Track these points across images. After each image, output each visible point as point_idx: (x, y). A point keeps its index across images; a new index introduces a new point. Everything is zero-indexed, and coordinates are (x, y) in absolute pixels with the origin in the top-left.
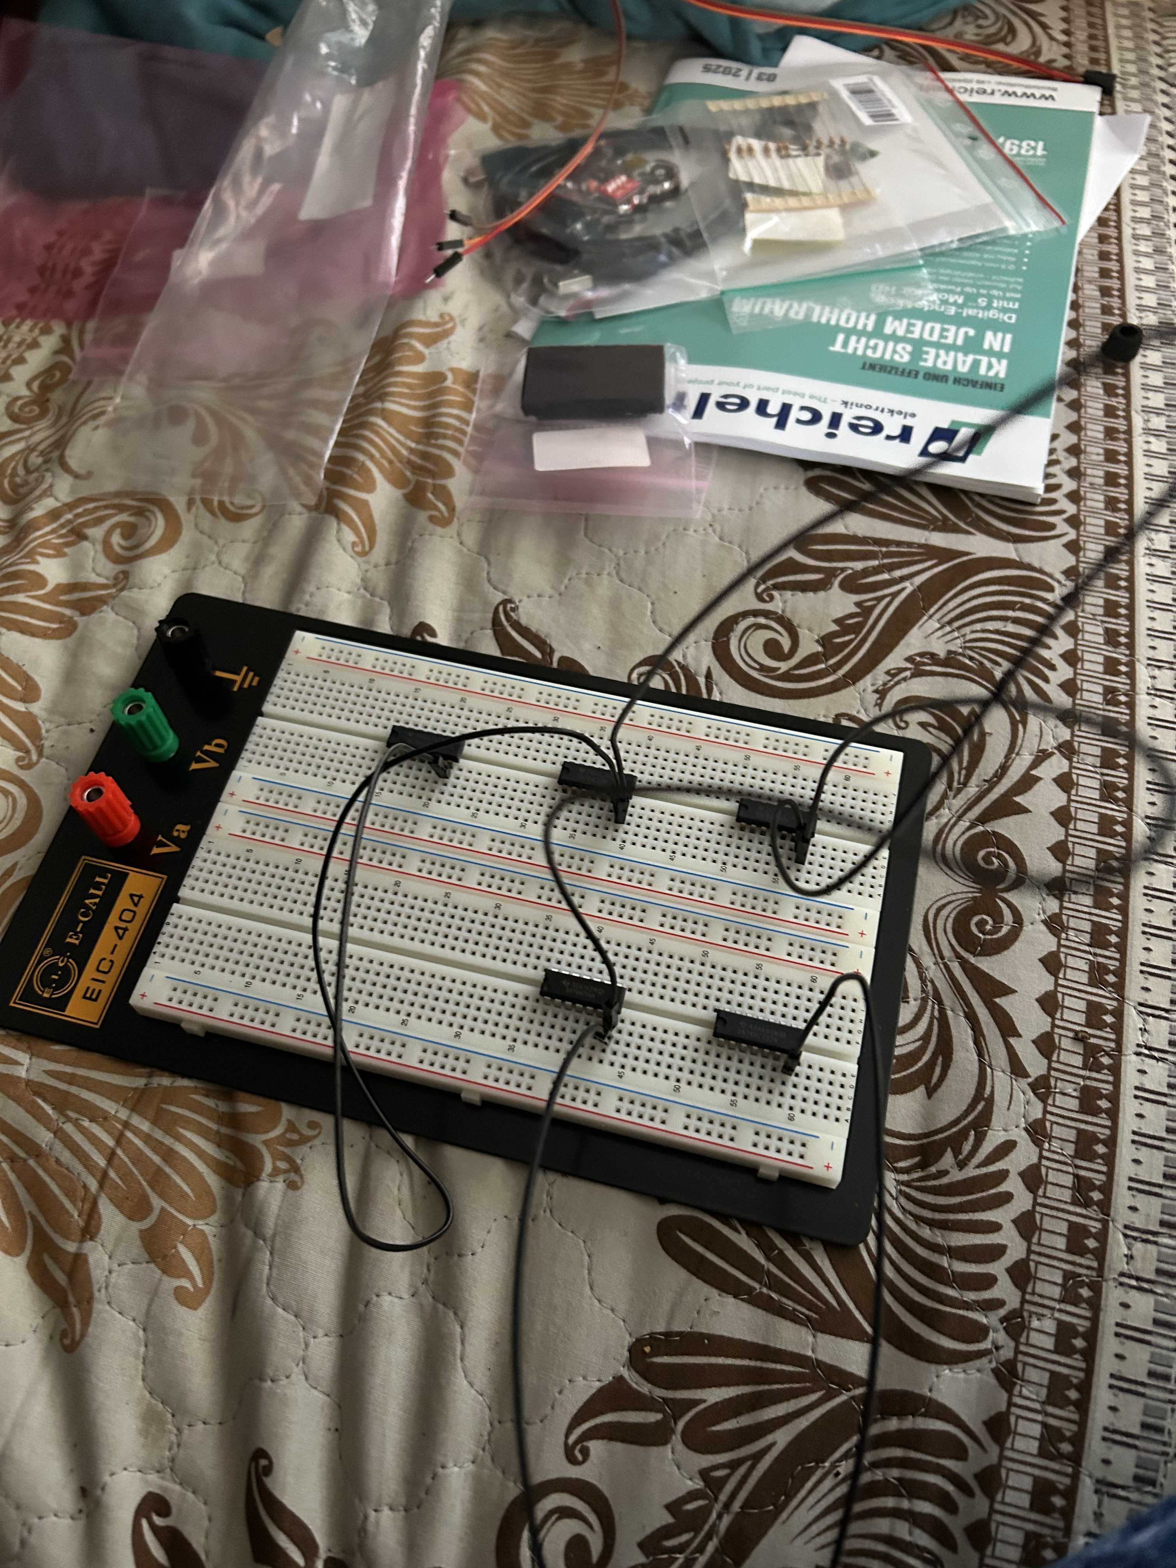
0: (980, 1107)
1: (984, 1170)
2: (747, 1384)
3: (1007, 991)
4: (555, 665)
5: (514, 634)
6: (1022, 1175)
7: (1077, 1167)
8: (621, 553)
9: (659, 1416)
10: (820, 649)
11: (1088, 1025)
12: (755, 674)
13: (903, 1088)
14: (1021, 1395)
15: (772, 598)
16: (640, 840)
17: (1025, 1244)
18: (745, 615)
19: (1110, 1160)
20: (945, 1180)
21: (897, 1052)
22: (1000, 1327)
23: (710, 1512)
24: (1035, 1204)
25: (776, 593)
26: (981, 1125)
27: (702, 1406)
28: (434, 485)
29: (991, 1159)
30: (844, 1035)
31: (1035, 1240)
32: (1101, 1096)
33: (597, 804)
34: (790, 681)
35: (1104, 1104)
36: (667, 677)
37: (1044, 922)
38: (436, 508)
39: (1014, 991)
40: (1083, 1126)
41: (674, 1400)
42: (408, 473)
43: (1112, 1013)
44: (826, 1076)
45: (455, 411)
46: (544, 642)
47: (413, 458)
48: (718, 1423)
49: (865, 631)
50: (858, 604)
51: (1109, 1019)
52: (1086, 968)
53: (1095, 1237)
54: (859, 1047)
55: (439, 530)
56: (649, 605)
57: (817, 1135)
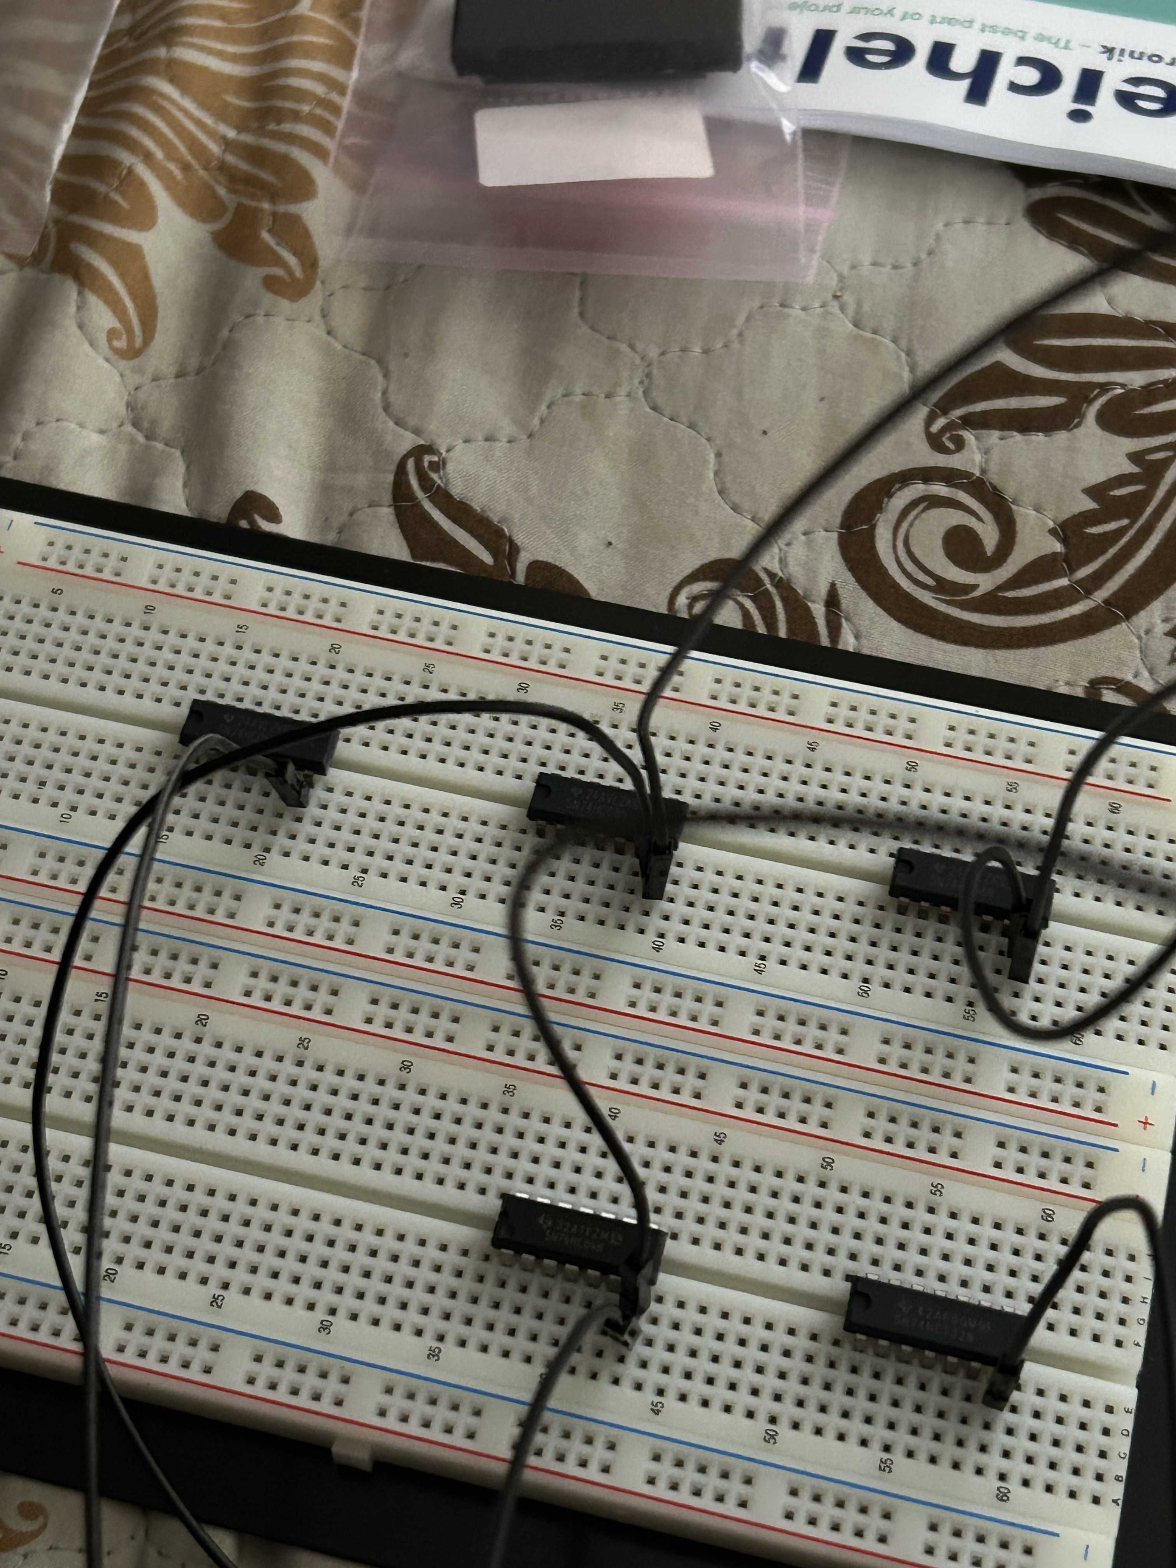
4: (521, 578)
5: (437, 515)
8: (653, 353)
10: (1058, 547)
12: (927, 598)
15: (960, 444)
16: (695, 932)
18: (905, 478)
25: (968, 436)
28: (274, 215)
30: (1110, 1329)
33: (608, 857)
34: (999, 612)
36: (749, 604)
38: (279, 262)
42: (222, 192)
44: (1074, 1411)
45: (317, 66)
46: (498, 533)
47: (231, 159)
49: (1149, 510)
50: (1135, 457)
54: (1140, 1353)
55: (285, 304)
56: (712, 457)
57: (1055, 1531)
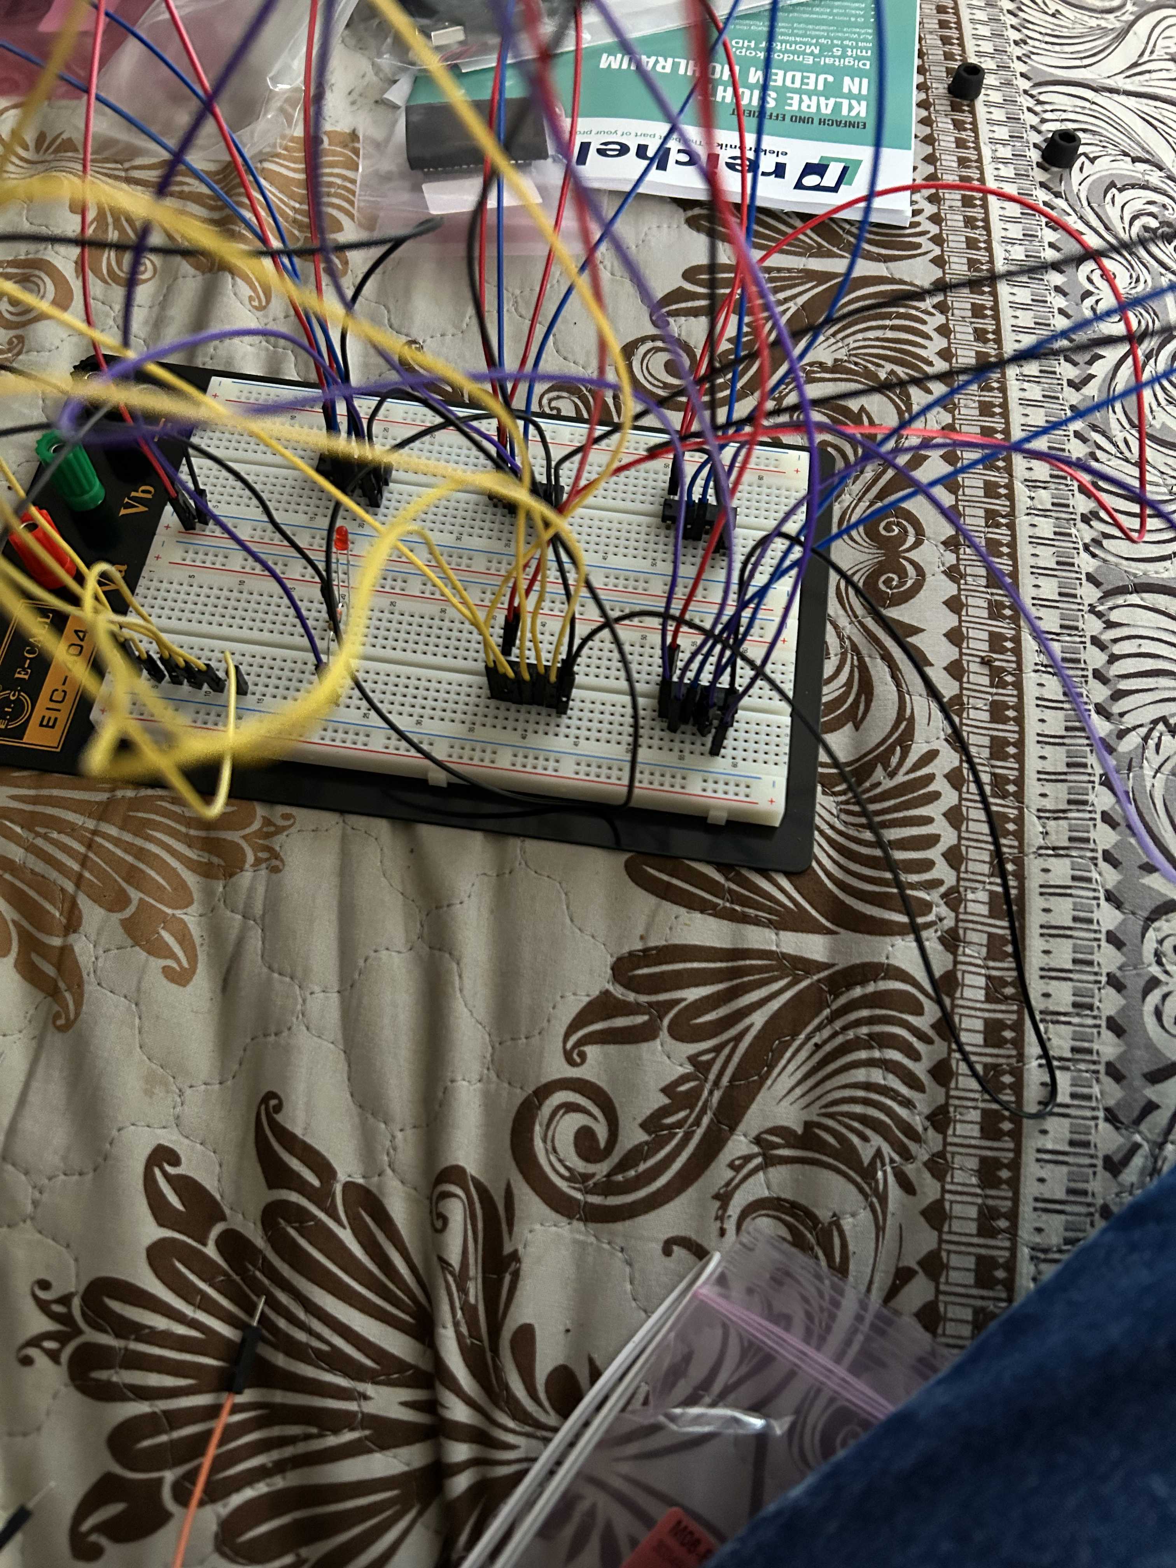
0: (903, 726)
1: (912, 776)
2: (721, 982)
3: (916, 631)
6: (946, 776)
7: (993, 766)
9: (646, 1018)
11: (992, 650)
13: (834, 726)
14: (964, 955)
17: (956, 833)
18: (643, 340)
19: (1020, 758)
20: (879, 790)
21: (824, 700)
22: (942, 902)
23: (702, 1090)
24: (961, 799)
26: (906, 739)
27: (683, 1004)
29: (916, 767)
31: (964, 828)
32: (1008, 708)
35: (1011, 713)
36: (576, 400)
37: (944, 572)
39: (923, 630)
40: (995, 733)
41: (658, 1003)
43: (1011, 640)
45: (338, 171)
48: (700, 1016)
51: (1009, 645)
52: (986, 605)
53: (1014, 821)
56: (551, 337)
57: (759, 777)
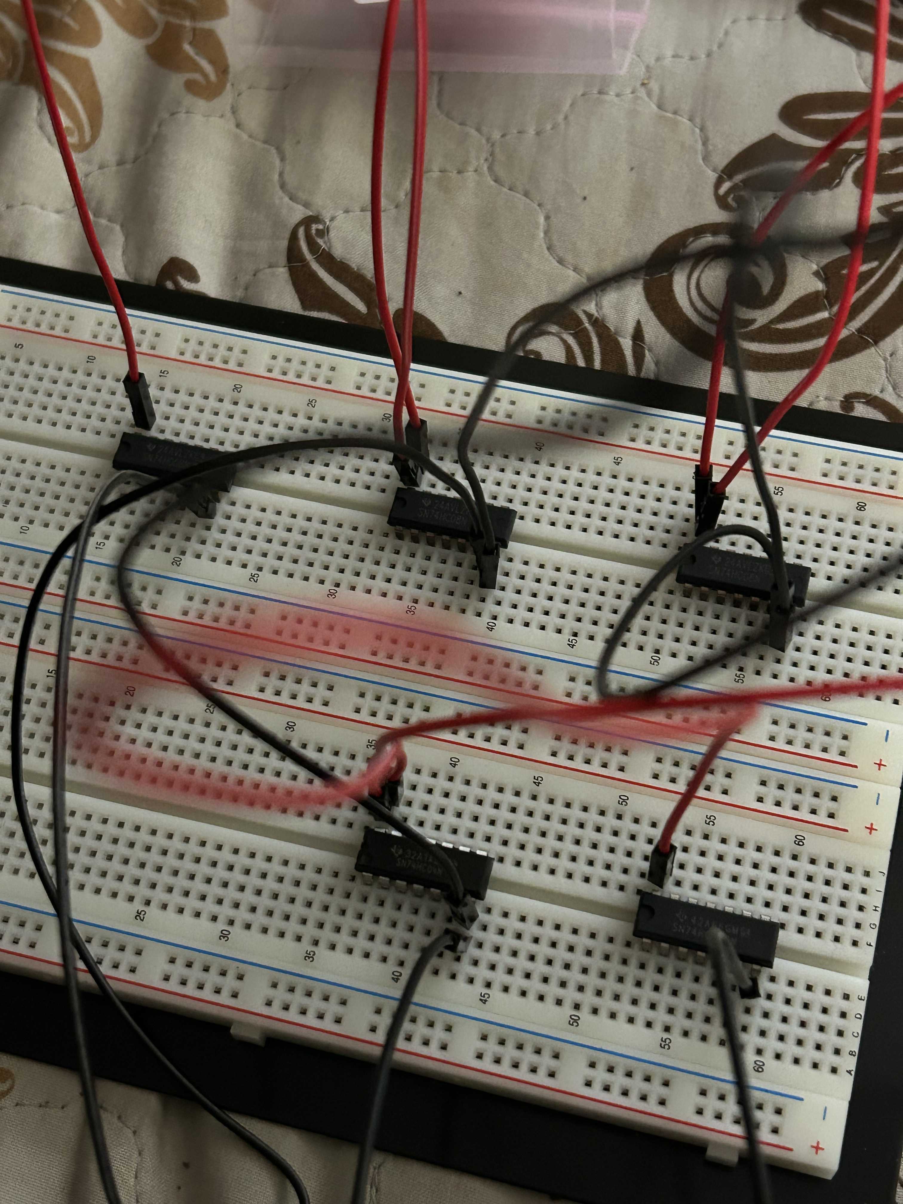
5: (322, 274)
8: (496, 134)
10: (821, 286)
15: (742, 203)
16: (521, 614)
18: (697, 232)
28: (194, 30)
30: (848, 932)
33: (452, 555)
34: (773, 341)
36: (571, 340)
38: (197, 68)
42: (153, 13)
44: (818, 998)
46: (372, 288)
50: (885, 210)
54: (871, 951)
55: (201, 104)
56: (542, 220)
57: (801, 1096)
